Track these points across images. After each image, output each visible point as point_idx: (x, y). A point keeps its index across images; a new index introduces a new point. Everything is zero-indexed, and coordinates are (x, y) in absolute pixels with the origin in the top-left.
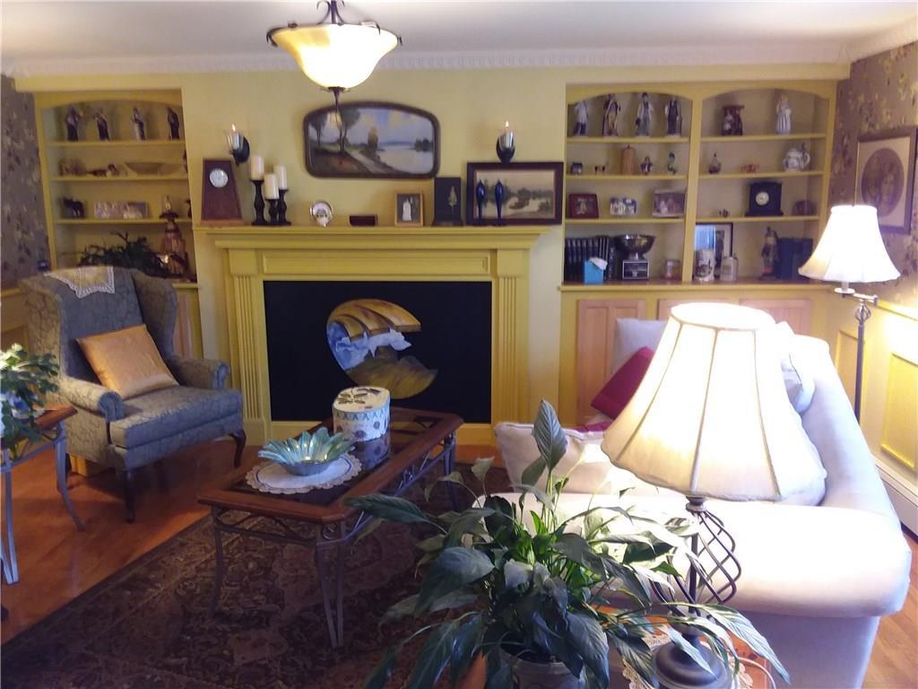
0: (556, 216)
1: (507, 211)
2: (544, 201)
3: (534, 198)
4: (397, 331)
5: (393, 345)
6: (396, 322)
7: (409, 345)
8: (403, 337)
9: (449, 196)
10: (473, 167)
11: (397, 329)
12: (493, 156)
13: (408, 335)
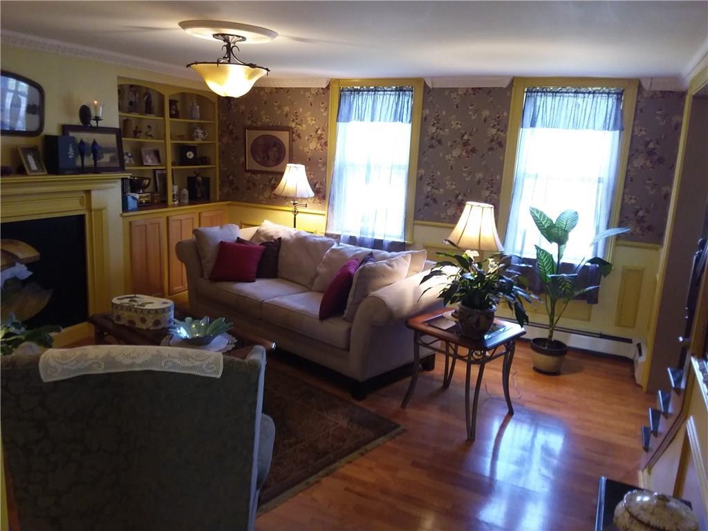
0: (120, 165)
1: (89, 161)
2: (112, 154)
3: (106, 153)
4: (22, 263)
5: (19, 276)
6: (21, 255)
7: (30, 273)
8: (26, 268)
9: (68, 151)
10: (65, 128)
11: (21, 261)
12: (76, 121)
13: (30, 265)
